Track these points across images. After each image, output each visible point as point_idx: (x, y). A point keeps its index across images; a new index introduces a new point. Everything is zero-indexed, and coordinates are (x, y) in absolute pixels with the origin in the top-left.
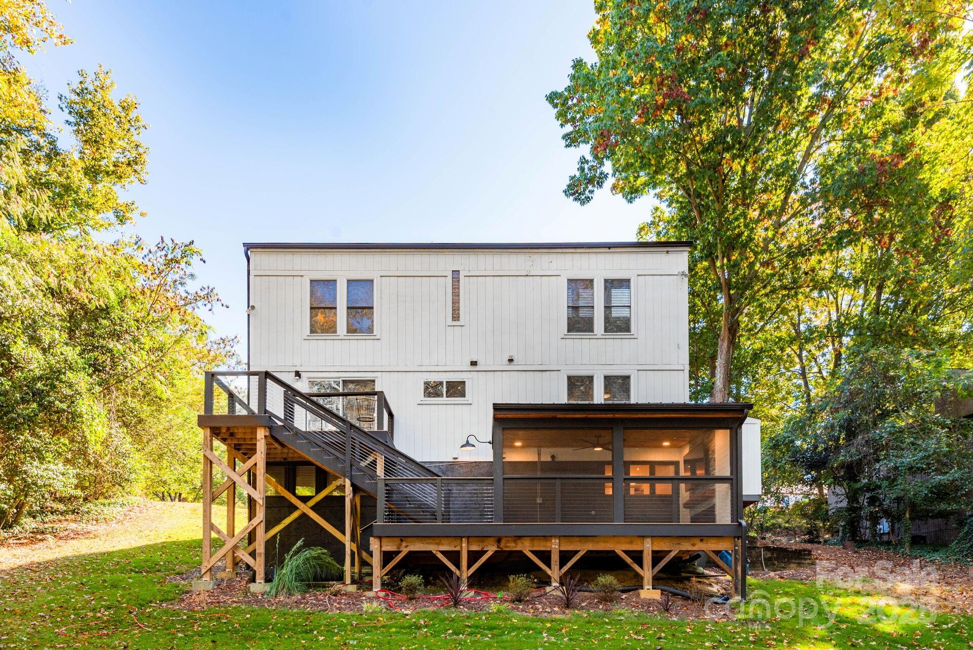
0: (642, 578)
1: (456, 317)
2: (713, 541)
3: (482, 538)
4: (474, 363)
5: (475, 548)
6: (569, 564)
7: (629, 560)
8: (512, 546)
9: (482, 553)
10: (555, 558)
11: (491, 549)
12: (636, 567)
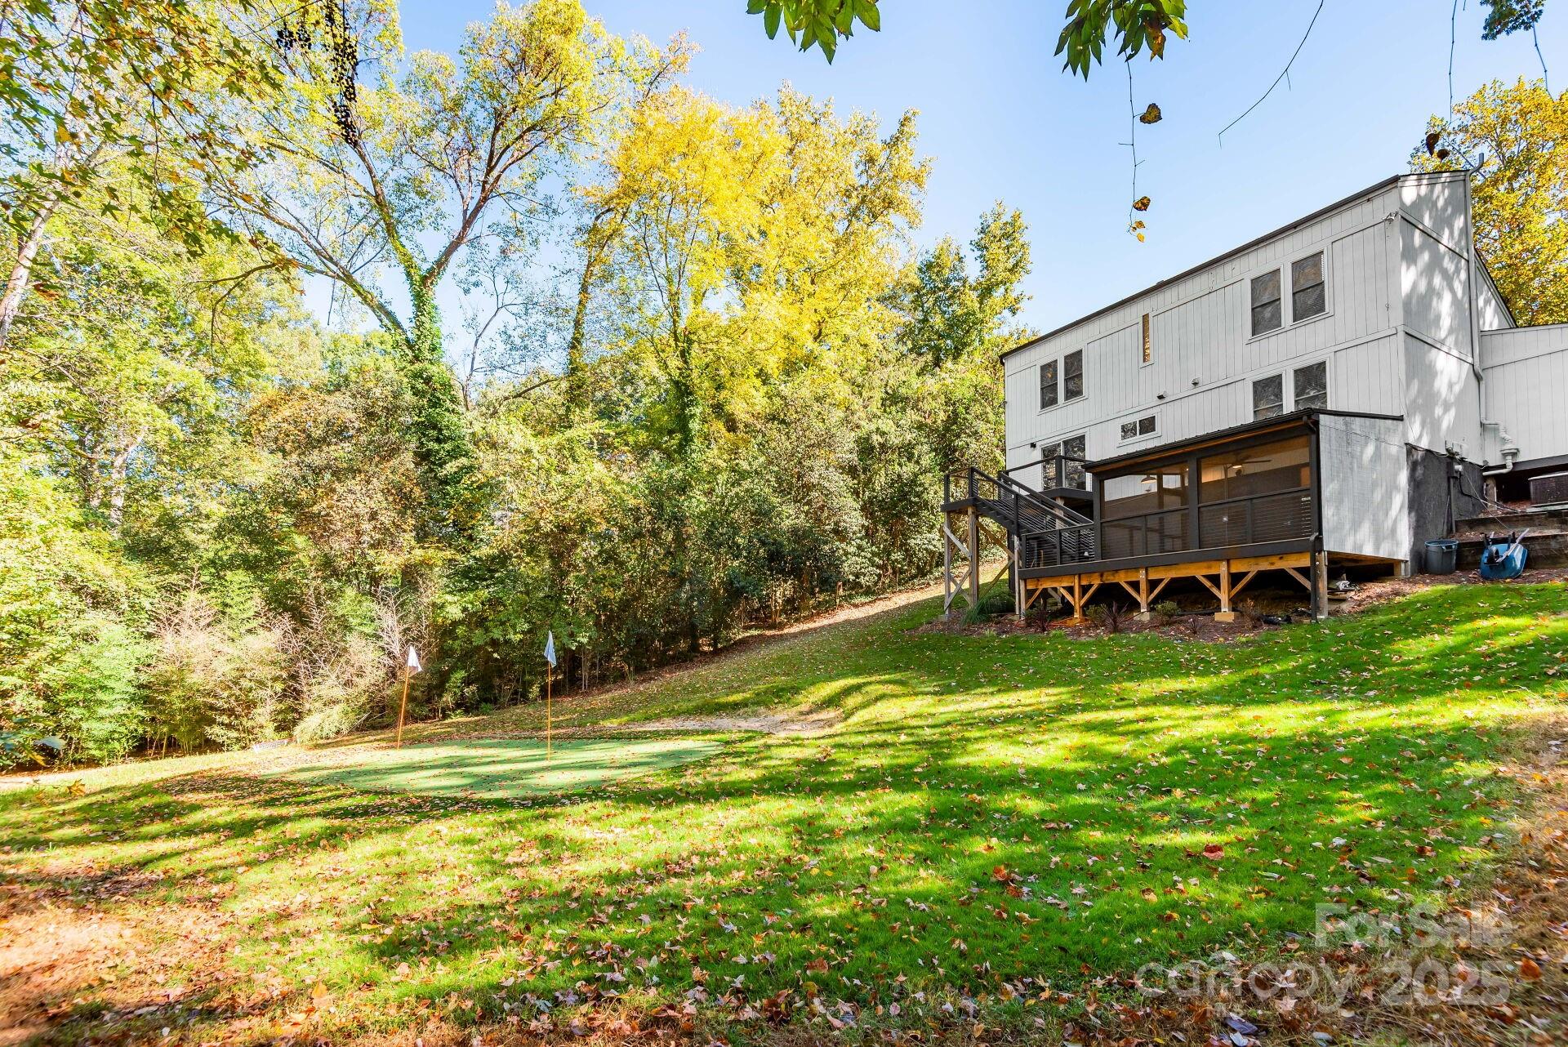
0: (1219, 600)
1: (1145, 357)
2: (1295, 556)
3: (1090, 573)
4: (1161, 397)
5: (1084, 583)
6: (1156, 592)
7: (1208, 584)
8: (1110, 579)
9: (1090, 586)
10: (1143, 586)
11: (1096, 583)
12: (1214, 590)
